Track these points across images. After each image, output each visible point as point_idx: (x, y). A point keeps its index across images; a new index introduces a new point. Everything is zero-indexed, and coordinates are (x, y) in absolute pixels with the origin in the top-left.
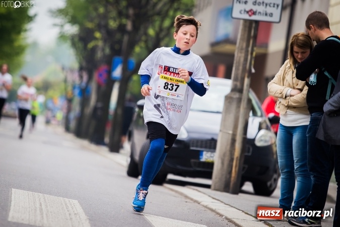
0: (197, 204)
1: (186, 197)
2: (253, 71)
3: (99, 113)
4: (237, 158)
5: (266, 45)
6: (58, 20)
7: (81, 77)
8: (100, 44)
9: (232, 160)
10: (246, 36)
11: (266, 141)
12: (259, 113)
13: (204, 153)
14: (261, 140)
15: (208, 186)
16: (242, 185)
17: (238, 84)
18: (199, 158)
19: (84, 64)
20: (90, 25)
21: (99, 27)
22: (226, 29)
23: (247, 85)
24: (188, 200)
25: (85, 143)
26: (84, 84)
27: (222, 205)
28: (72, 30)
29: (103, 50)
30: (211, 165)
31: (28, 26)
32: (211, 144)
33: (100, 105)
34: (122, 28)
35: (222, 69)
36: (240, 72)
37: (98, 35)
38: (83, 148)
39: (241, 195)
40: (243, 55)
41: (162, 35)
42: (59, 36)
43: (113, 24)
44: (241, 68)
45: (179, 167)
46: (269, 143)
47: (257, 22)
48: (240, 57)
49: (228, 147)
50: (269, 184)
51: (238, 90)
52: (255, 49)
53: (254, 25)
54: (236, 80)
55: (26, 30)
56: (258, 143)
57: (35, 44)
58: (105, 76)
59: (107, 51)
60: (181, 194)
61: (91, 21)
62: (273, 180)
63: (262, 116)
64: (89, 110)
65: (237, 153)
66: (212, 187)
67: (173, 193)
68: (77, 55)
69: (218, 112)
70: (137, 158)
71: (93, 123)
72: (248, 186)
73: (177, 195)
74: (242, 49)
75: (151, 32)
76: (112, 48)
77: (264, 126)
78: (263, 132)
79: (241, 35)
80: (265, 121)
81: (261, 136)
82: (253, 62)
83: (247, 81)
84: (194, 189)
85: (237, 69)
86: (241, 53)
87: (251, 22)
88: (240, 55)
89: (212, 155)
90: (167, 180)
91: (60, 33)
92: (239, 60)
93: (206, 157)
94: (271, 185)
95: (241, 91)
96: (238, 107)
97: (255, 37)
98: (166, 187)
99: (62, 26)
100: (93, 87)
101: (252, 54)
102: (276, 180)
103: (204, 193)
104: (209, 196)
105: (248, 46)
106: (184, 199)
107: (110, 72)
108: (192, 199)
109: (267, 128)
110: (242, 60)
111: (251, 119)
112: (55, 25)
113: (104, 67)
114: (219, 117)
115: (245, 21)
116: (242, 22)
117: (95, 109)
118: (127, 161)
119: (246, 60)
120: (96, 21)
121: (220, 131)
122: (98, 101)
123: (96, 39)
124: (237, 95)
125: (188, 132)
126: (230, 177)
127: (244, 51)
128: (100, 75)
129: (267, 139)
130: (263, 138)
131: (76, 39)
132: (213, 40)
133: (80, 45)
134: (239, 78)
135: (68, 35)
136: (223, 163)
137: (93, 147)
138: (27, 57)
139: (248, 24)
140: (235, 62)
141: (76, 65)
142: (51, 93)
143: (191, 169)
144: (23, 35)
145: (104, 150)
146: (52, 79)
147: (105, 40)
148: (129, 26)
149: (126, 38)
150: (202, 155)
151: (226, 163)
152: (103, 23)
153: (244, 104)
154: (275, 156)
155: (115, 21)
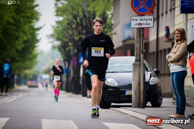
0: (127, 115)
1: (121, 112)
2: (144, 51)
3: (76, 79)
4: (142, 91)
5: (148, 38)
6: (51, 40)
7: (65, 64)
8: (72, 48)
9: (140, 93)
10: (139, 35)
11: (154, 82)
12: (149, 70)
13: (127, 91)
14: (152, 82)
15: (130, 106)
16: (146, 103)
17: (138, 57)
18: (125, 94)
19: (66, 58)
20: (66, 40)
21: (70, 40)
22: (128, 33)
23: (142, 58)
24: (122, 114)
25: (71, 94)
26: (67, 67)
27: (138, 114)
28: (58, 43)
29: (73, 50)
30: (130, 96)
31: (37, 45)
32: (129, 87)
33: (75, 76)
35: (129, 52)
36: (138, 52)
37: (70, 44)
38: (70, 96)
39: (146, 108)
40: (139, 44)
42: (52, 47)
43: (76, 38)
44: (138, 50)
45: (116, 99)
46: (156, 83)
47: (143, 28)
48: (137, 45)
49: (138, 87)
50: (158, 101)
51: (138, 60)
52: (144, 40)
53: (142, 30)
54: (137, 56)
55: (37, 47)
56: (151, 84)
57: (42, 52)
58: (76, 62)
59: (76, 51)
60: (119, 111)
61: (66, 38)
62: (160, 99)
63: (151, 71)
64: (70, 79)
65: (142, 89)
66: (133, 106)
67: (115, 111)
68: (61, 54)
69: (130, 72)
71: (73, 84)
72: (149, 104)
73: (117, 112)
74: (138, 41)
76: (77, 49)
77: (152, 75)
78: (152, 78)
79: (136, 35)
80: (153, 73)
81: (152, 80)
82: (144, 47)
83: (142, 56)
84: (124, 108)
85: (137, 51)
86: (137, 43)
87: (140, 28)
88: (137, 44)
89: (130, 92)
90: (111, 106)
91: (53, 45)
92: (137, 46)
93: (128, 93)
94: (159, 102)
95: (140, 61)
96: (140, 68)
97: (143, 35)
98: (111, 109)
99: (53, 42)
100: (71, 68)
101: (142, 43)
102: (161, 99)
103: (129, 110)
104: (132, 111)
105: (140, 40)
106: (120, 114)
107: (78, 60)
108: (124, 113)
109: (154, 76)
110: (138, 46)
111: (146, 73)
112: (50, 42)
113: (75, 58)
114: (131, 74)
115: (137, 28)
116: (136, 29)
117: (73, 78)
119: (140, 46)
120: (69, 38)
121: (133, 80)
122: (74, 74)
123: (70, 46)
124: (138, 63)
125: (118, 83)
126: (140, 100)
127: (139, 42)
128: (74, 62)
129: (155, 81)
130: (153, 81)
131: (60, 47)
132: (123, 39)
133: (62, 49)
134: (138, 55)
135: (56, 46)
136: (136, 95)
137: (75, 95)
138: (39, 59)
139: (139, 30)
140: (135, 48)
141: (62, 59)
143: (122, 99)
144: (36, 49)
145: (80, 96)
147: (74, 46)
150: (126, 92)
151: (137, 94)
152: (72, 38)
153: (142, 67)
154: (159, 88)
155: (77, 37)
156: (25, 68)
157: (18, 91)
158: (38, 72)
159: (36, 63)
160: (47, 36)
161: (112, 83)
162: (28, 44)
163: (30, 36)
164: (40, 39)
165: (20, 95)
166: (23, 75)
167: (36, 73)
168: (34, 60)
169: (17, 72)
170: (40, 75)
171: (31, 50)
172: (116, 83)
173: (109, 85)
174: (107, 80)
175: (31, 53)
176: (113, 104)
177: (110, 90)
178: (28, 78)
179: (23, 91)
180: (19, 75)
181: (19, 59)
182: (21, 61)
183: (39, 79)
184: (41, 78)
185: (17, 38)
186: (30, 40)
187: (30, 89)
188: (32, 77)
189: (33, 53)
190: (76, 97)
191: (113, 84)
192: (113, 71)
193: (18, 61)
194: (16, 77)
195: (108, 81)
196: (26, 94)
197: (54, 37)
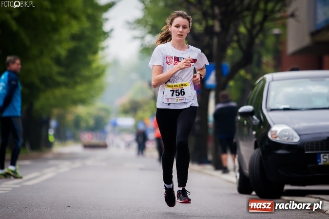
6: (138, 33)
13: (322, 155)
18: (317, 163)
22: (325, 14)
31: (104, 44)
34: (209, 30)
41: (255, 32)
42: (141, 48)
43: (199, 28)
45: (295, 175)
55: (103, 49)
57: (116, 63)
70: (247, 171)
75: (242, 30)
90: (284, 191)
91: (142, 45)
93: (324, 159)
98: (283, 200)
99: (143, 38)
107: (203, 81)
112: (135, 38)
118: (236, 177)
125: (299, 135)
132: (313, 29)
135: (150, 47)
138: (109, 78)
142: (140, 114)
143: (310, 175)
144: (100, 54)
145: (209, 169)
146: (139, 98)
148: (217, 28)
149: (215, 41)
155: (200, 24)
156: (75, 102)
157: (60, 157)
158: (107, 111)
159: (101, 89)
160: (128, 23)
161: (285, 136)
162: (83, 44)
163: (86, 24)
164: (112, 30)
165: (65, 167)
166: (70, 118)
167: (102, 114)
168: (97, 83)
169: (56, 111)
170: (112, 118)
171: (90, 57)
172: (296, 135)
173: (278, 140)
174: (274, 128)
175: (88, 64)
176: (287, 187)
177: (280, 152)
178: (83, 124)
179: (71, 157)
180: (61, 119)
181: (61, 79)
182: (66, 85)
183: (109, 128)
184: (115, 125)
185: (55, 28)
186: (88, 33)
187: (89, 152)
188: (92, 122)
189: (94, 65)
190: (199, 172)
191: (288, 139)
192: (287, 106)
193: (58, 85)
194: (53, 123)
195: (276, 132)
196: (78, 164)
197: (145, 27)
